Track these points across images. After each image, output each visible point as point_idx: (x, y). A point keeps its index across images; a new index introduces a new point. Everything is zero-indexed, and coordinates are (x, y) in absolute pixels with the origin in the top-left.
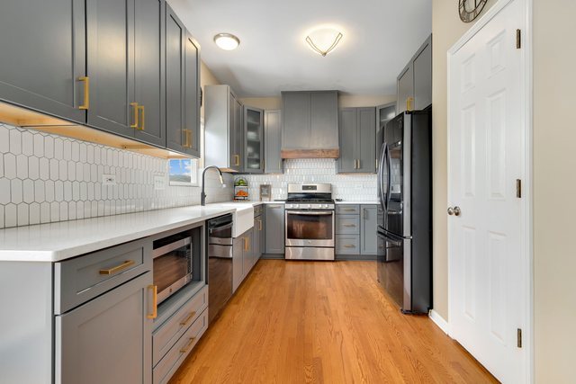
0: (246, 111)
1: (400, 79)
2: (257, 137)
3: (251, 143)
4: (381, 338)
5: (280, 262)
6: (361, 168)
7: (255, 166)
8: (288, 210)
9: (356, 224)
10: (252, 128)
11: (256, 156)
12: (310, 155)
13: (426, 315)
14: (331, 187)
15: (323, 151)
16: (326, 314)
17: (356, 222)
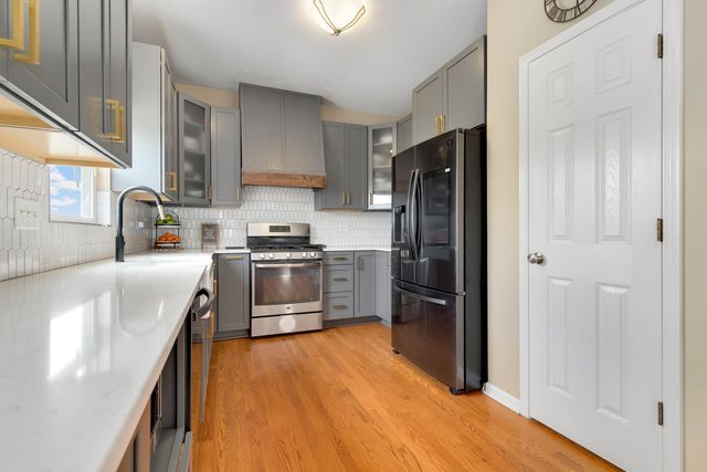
0: (182, 103)
1: (418, 91)
2: (200, 148)
3: (190, 156)
4: (460, 442)
5: (243, 342)
6: (351, 203)
7: (198, 193)
8: (256, 262)
9: (349, 277)
10: (191, 131)
11: (197, 178)
12: (286, 181)
13: (478, 391)
14: (308, 228)
15: (304, 177)
16: (365, 421)
17: (348, 275)
